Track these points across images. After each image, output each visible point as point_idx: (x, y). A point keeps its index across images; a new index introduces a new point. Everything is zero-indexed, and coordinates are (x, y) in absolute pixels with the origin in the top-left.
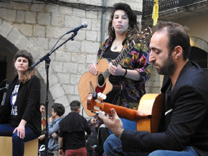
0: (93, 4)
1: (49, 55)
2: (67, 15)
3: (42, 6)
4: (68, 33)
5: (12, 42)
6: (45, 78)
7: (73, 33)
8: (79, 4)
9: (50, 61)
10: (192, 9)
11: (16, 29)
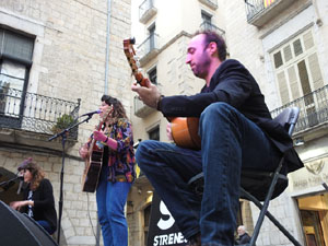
3: (57, 159)
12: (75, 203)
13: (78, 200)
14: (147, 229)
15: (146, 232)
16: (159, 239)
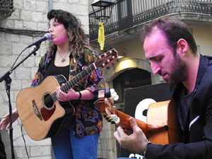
0: (39, 30)
1: (9, 73)
2: (14, 42)
4: (30, 46)
7: (35, 46)
8: (26, 31)
9: (11, 80)
10: (133, 32)
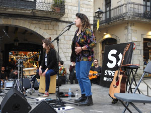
1: (58, 37)
3: (55, 23)
5: (44, 37)
6: (57, 50)
7: (69, 27)
11: (45, 32)
12: (65, 45)
13: (67, 44)
14: (103, 52)
15: (103, 54)
16: (107, 72)
